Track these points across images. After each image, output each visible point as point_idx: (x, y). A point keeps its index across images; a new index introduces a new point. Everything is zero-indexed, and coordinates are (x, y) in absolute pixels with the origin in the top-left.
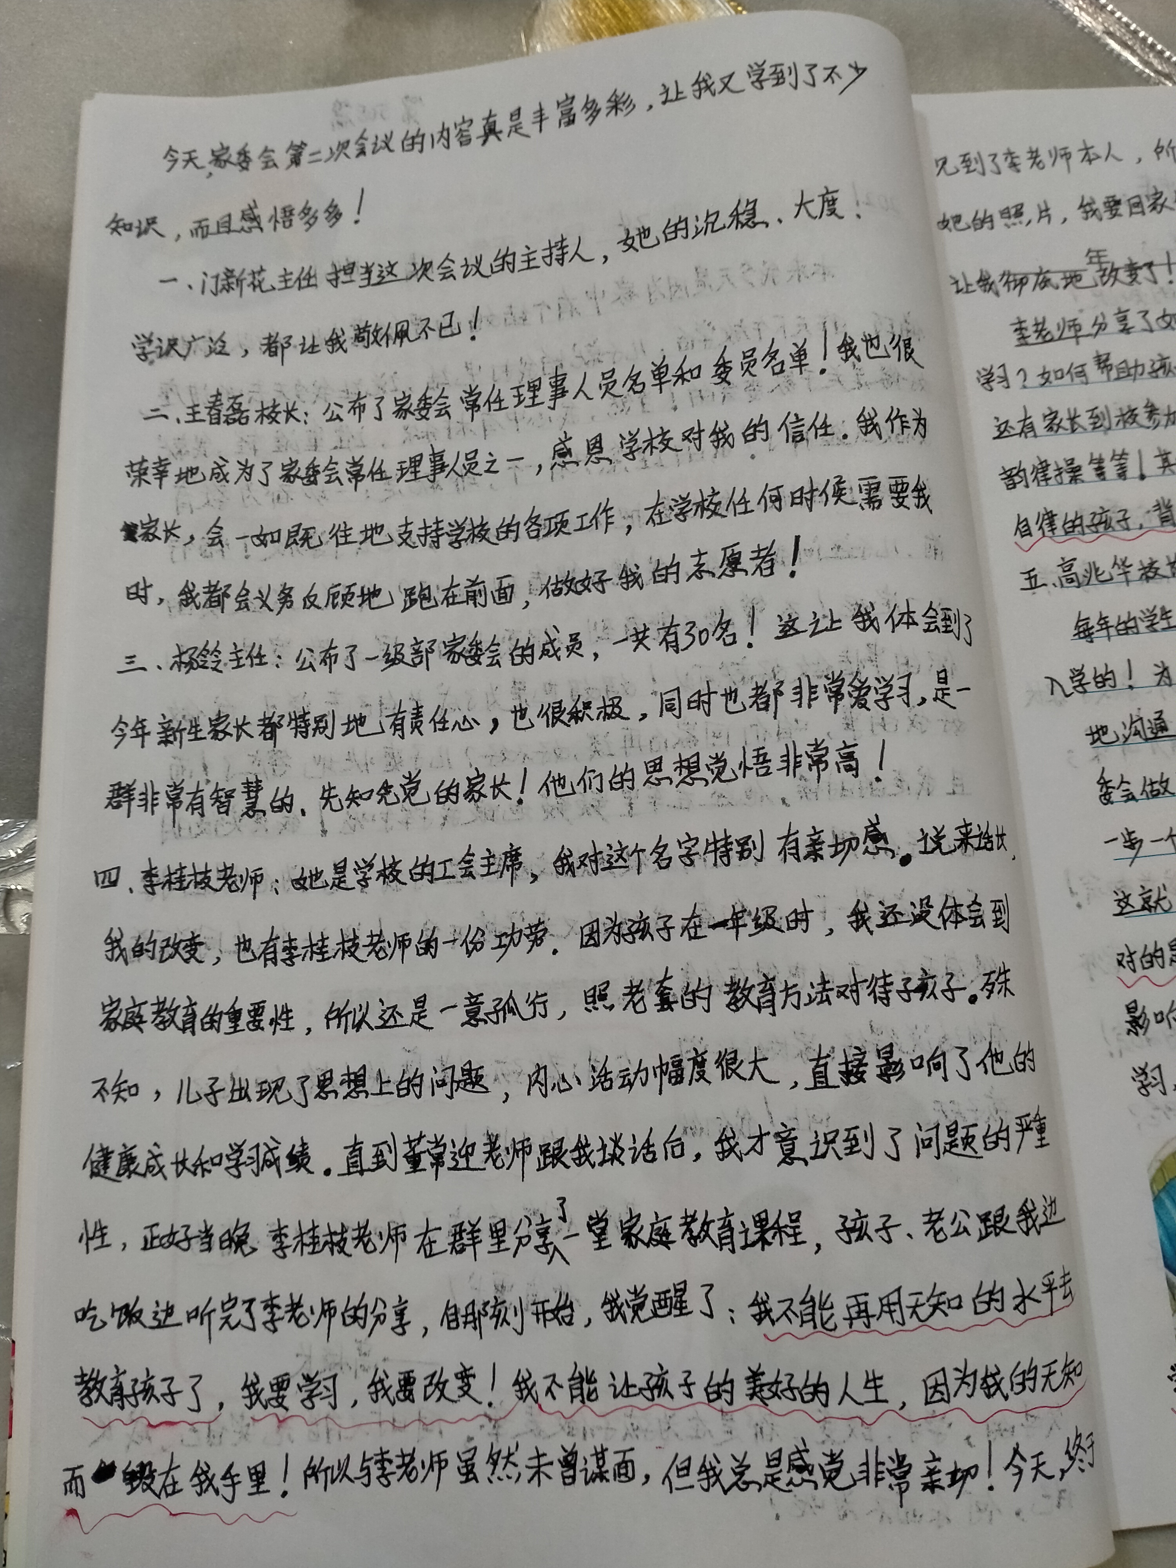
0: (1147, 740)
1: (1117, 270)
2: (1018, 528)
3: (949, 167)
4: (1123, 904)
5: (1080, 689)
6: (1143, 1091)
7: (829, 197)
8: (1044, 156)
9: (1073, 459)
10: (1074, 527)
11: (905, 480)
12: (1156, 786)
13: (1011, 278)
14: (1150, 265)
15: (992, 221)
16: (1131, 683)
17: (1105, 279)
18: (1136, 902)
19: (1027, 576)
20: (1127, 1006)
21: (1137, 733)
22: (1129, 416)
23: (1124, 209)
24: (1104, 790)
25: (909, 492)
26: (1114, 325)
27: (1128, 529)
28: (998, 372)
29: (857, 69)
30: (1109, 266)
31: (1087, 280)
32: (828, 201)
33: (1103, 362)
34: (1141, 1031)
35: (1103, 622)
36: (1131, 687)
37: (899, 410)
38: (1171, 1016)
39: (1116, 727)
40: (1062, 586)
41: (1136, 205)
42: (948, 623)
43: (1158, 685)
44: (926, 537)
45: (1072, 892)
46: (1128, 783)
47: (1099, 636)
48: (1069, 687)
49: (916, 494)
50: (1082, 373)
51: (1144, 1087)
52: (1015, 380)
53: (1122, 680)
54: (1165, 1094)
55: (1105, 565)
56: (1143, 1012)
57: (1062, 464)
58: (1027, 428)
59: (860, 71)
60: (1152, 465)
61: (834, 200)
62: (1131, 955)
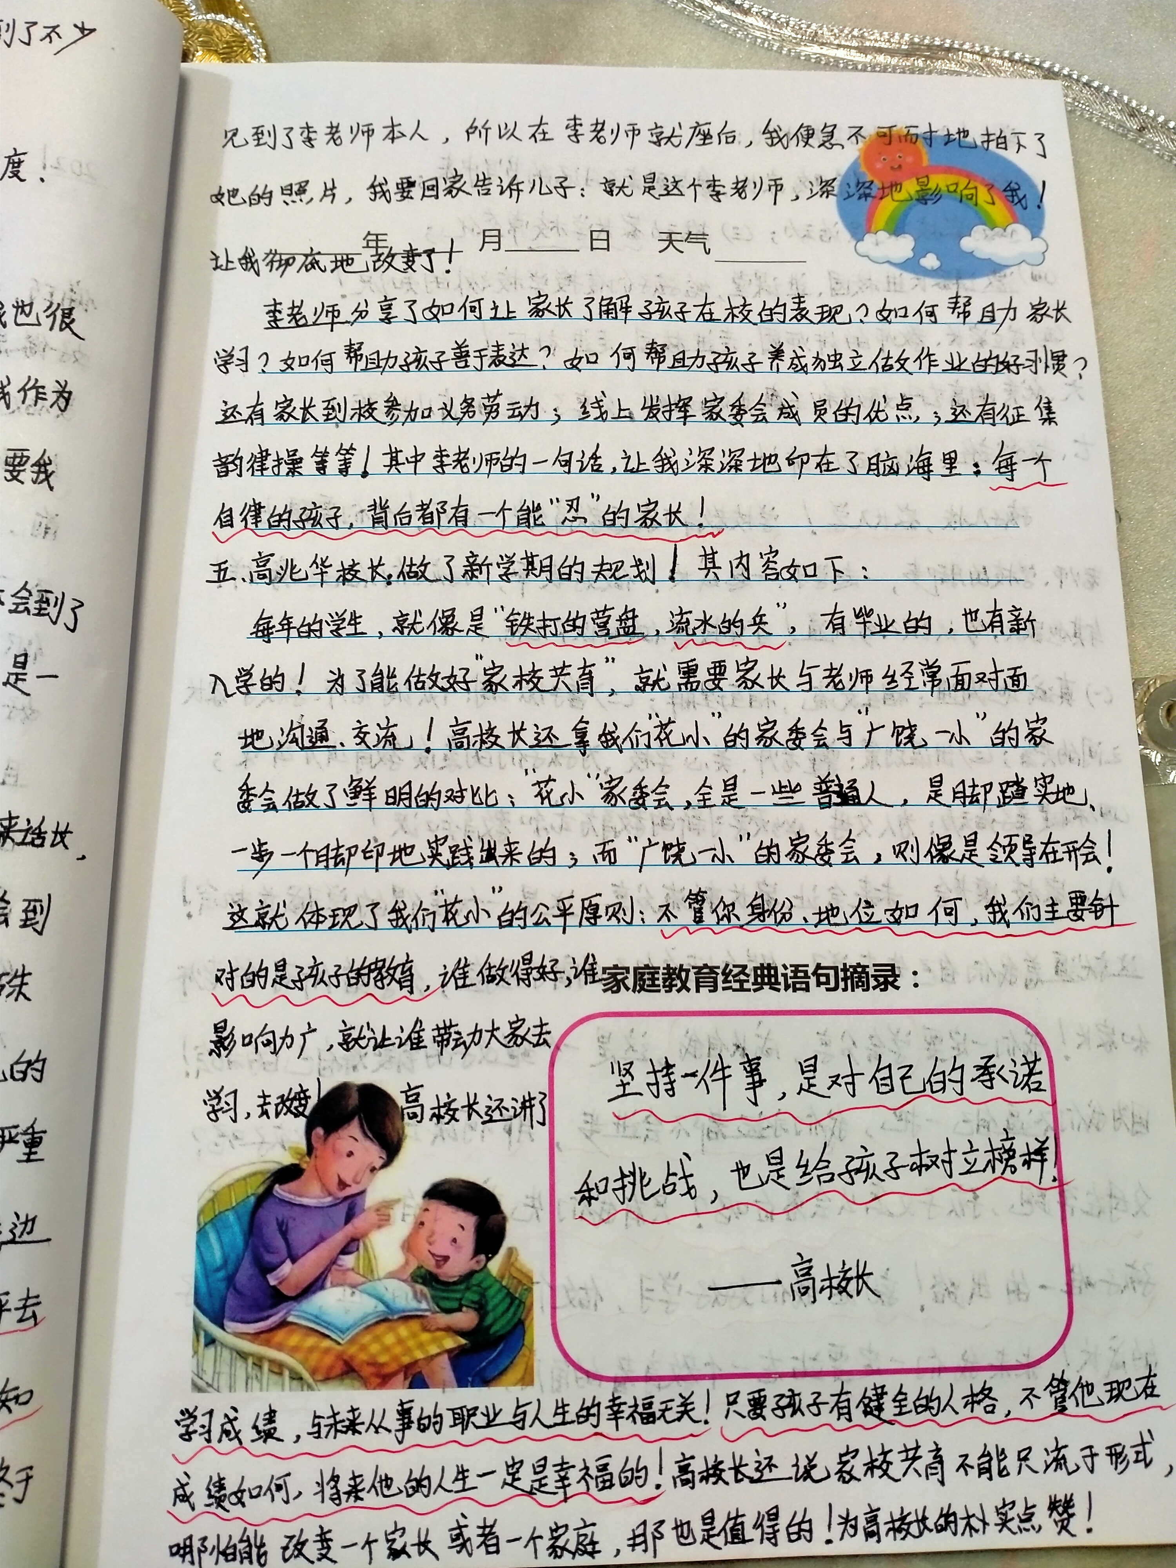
0: (303, 748)
1: (393, 256)
2: (219, 518)
3: (238, 140)
4: (236, 918)
5: (244, 690)
6: (212, 1116)
7: (16, 159)
8: (345, 133)
9: (296, 450)
10: (280, 521)
11: (25, 453)
12: (302, 798)
13: (277, 258)
14: (430, 252)
15: (270, 198)
16: (300, 688)
17: (378, 264)
18: (251, 916)
19: (217, 568)
20: (215, 1025)
21: (295, 741)
22: (367, 410)
23: (416, 192)
24: (245, 797)
25: (27, 466)
26: (376, 312)
27: (337, 528)
28: (239, 354)
29: (82, 29)
30: (386, 251)
31: (358, 264)
32: (14, 163)
33: (353, 352)
34: (224, 1053)
35: (287, 622)
36: (298, 692)
37: (37, 380)
38: (259, 1041)
39: (273, 733)
40: (252, 581)
41: (431, 189)
42: (44, 606)
43: (329, 692)
44: (38, 514)
45: (185, 900)
46: (273, 792)
47: (278, 636)
48: (232, 687)
49: (36, 469)
50: (330, 362)
51: (214, 1111)
52: (255, 364)
53: (291, 684)
54: (235, 1121)
55: (303, 564)
56: (231, 1033)
57: (284, 455)
58: (257, 414)
59: (85, 31)
60: (379, 462)
61: (20, 162)
62: (232, 972)
